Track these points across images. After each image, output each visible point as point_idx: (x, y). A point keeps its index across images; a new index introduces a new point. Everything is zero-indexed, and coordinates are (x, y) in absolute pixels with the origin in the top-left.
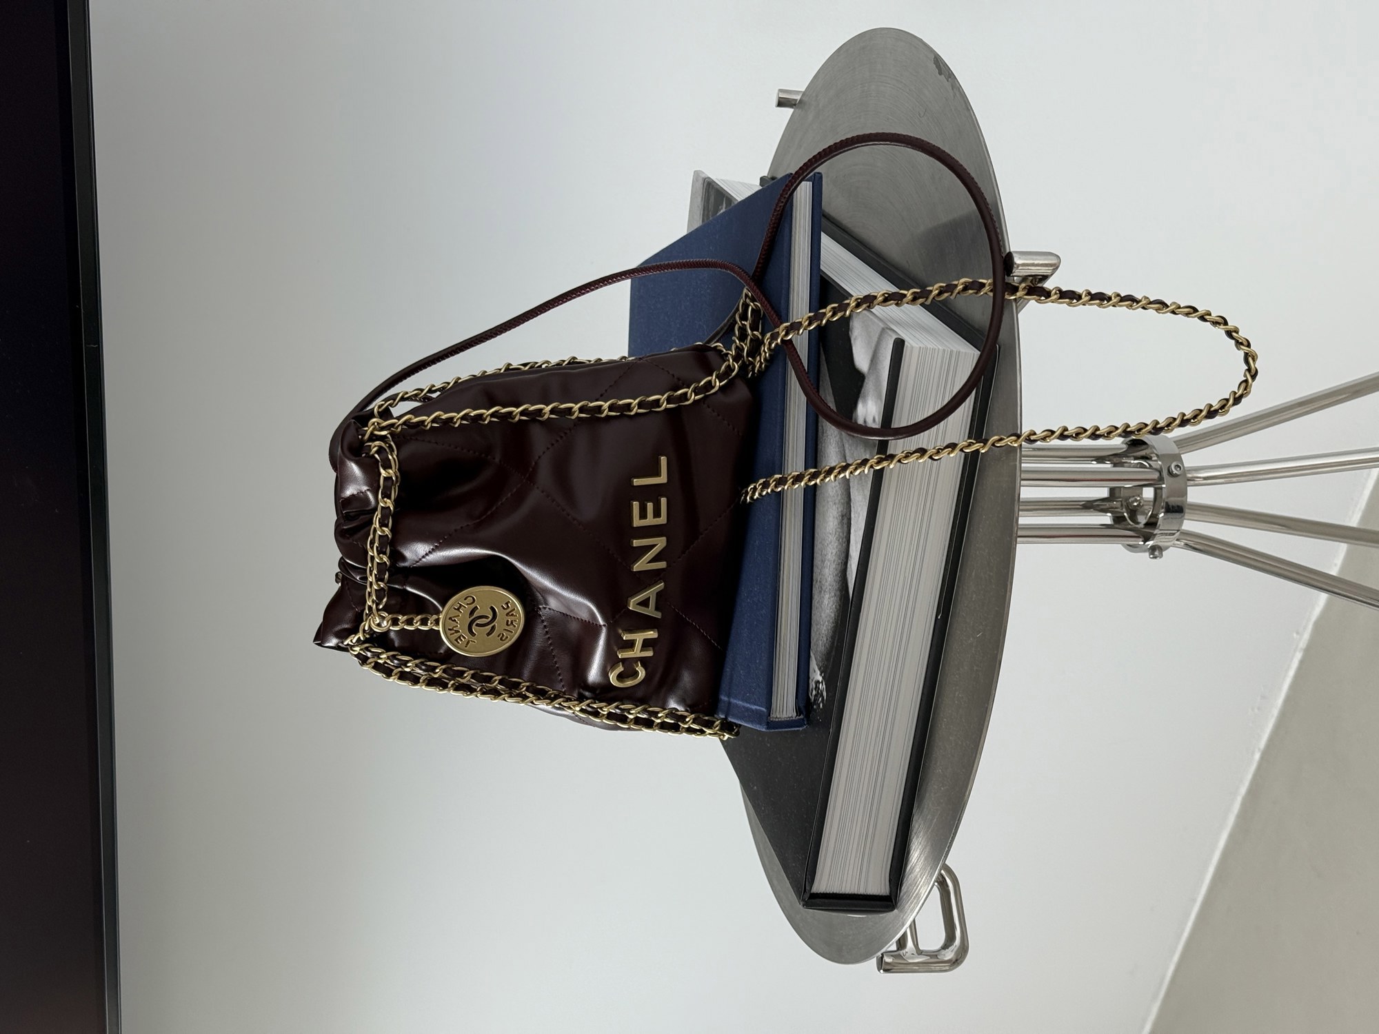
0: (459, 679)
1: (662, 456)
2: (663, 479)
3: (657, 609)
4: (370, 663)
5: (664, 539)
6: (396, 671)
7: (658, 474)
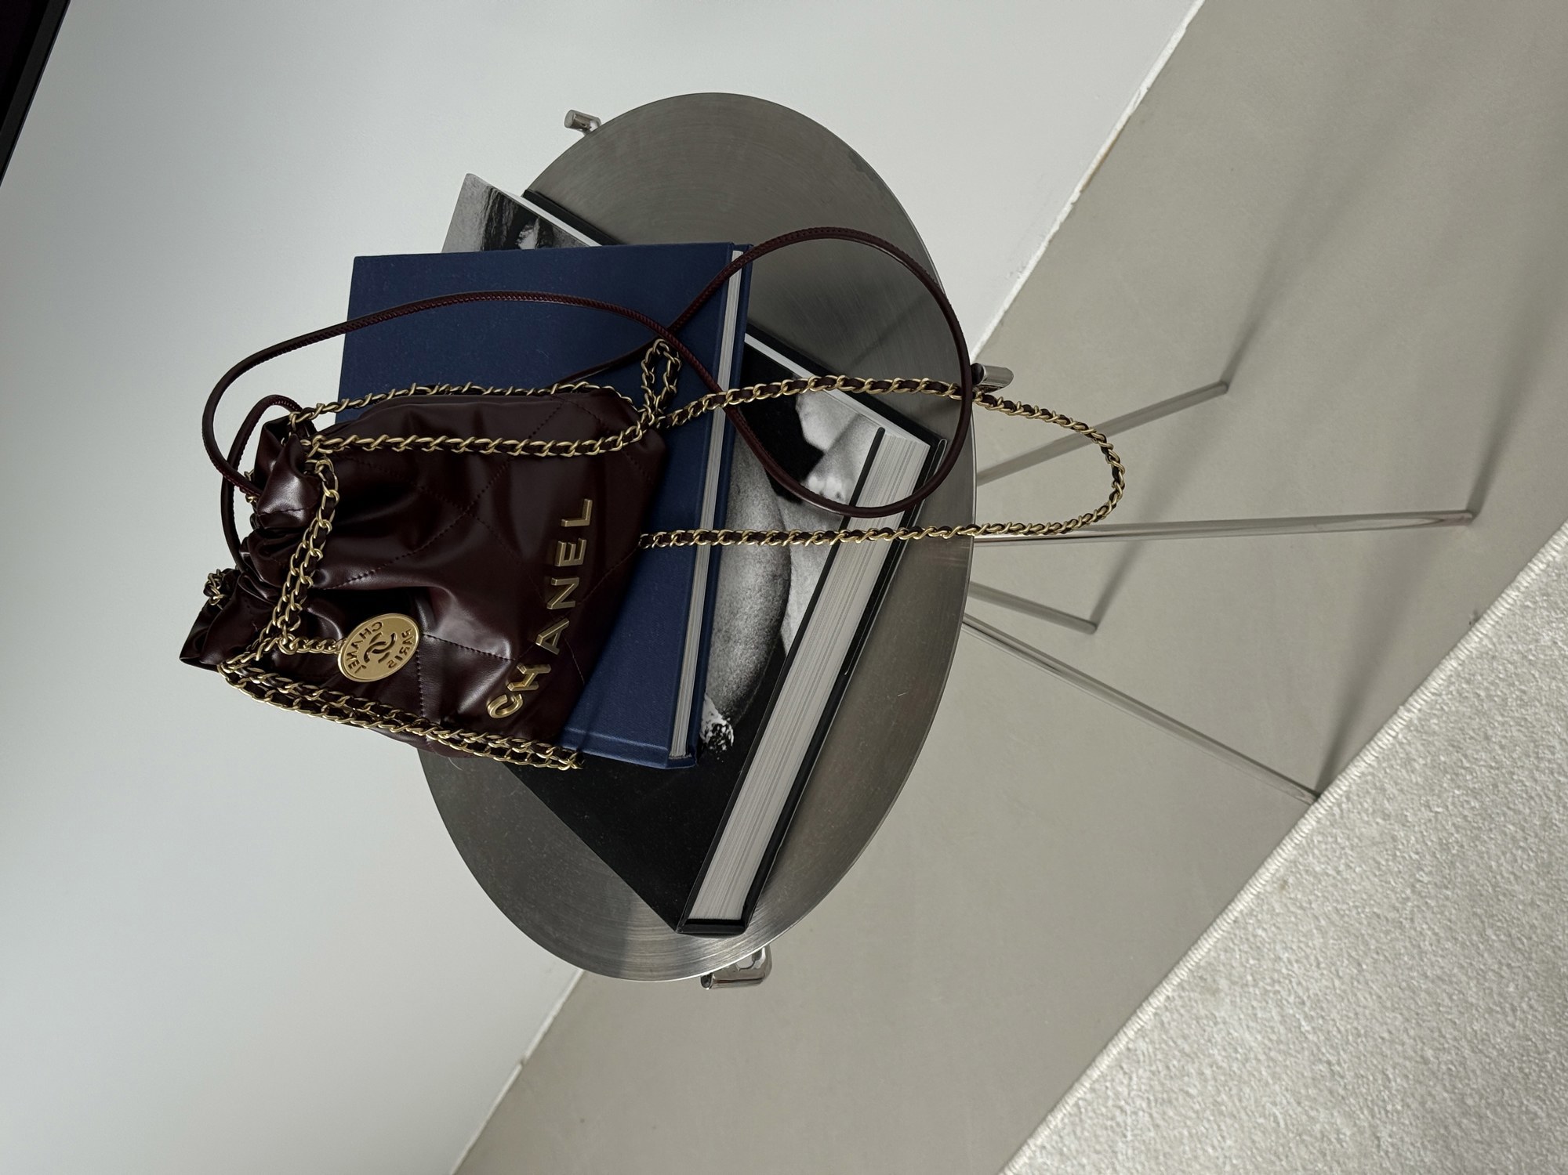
0: (333, 703)
1: (589, 499)
2: (585, 521)
3: (558, 646)
4: (242, 683)
5: (578, 579)
6: (270, 693)
7: (580, 516)
